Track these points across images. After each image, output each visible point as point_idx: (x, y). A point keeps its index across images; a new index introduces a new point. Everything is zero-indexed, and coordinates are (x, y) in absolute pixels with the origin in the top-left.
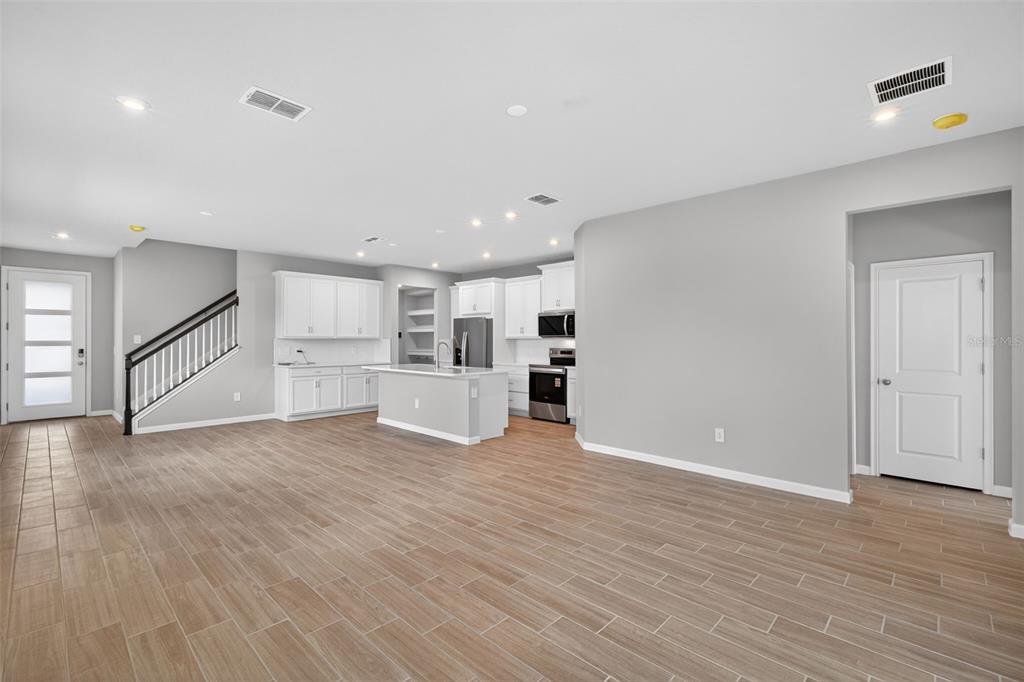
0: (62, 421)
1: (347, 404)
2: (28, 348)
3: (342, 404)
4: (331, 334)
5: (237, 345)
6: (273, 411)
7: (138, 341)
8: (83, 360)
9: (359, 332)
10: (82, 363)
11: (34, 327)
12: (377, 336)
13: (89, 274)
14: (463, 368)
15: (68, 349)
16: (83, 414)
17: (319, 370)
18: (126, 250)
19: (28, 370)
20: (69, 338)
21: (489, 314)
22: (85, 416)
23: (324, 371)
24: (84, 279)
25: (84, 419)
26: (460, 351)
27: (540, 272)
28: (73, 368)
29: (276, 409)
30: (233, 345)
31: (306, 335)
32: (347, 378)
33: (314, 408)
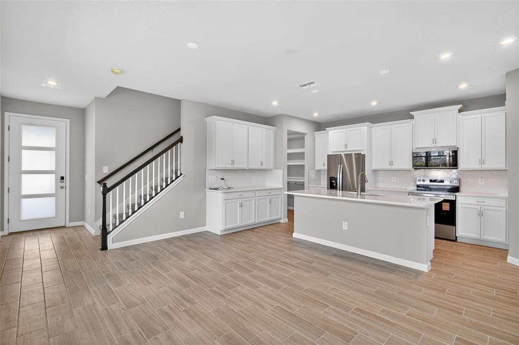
0: (49, 231)
1: (258, 219)
2: (24, 176)
3: (255, 219)
4: (245, 166)
5: (181, 174)
6: (205, 225)
7: (106, 171)
8: (63, 185)
9: (262, 165)
10: (63, 187)
11: (29, 160)
12: (271, 166)
13: (68, 121)
14: (339, 192)
15: (53, 176)
16: (64, 225)
17: (240, 194)
18: (98, 100)
19: (24, 192)
20: (53, 168)
21: (362, 150)
22: (64, 227)
23: (245, 195)
24: (64, 124)
25: (64, 230)
26: (336, 179)
27: (412, 117)
28: (56, 190)
29: (207, 224)
30: (179, 175)
31: (230, 167)
32: (258, 200)
33: (238, 224)
